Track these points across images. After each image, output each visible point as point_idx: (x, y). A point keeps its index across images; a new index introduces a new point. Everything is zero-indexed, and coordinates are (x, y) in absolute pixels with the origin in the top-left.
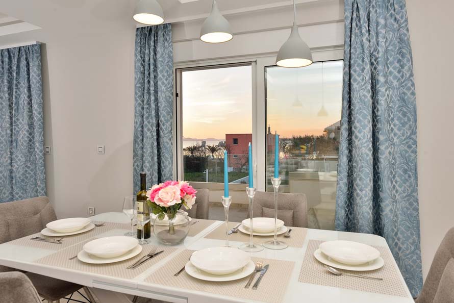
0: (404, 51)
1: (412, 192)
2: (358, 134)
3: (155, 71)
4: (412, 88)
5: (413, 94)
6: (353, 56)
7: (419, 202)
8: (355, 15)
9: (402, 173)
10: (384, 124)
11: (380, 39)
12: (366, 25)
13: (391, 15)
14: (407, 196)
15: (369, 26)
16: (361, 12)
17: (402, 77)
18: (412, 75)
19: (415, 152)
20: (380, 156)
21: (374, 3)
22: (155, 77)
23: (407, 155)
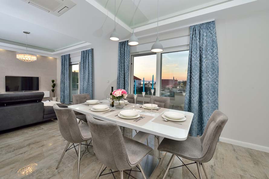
0: (214, 45)
1: (216, 100)
2: (193, 77)
3: (124, 56)
4: (217, 60)
5: (218, 62)
6: (193, 48)
7: (219, 104)
8: (194, 33)
9: (212, 92)
10: (204, 73)
11: (204, 41)
12: (199, 36)
13: (209, 32)
14: (214, 101)
15: (200, 37)
16: (197, 31)
17: (213, 55)
18: (217, 54)
19: (217, 84)
20: (202, 86)
21: (202, 28)
22: (124, 58)
23: (214, 85)
